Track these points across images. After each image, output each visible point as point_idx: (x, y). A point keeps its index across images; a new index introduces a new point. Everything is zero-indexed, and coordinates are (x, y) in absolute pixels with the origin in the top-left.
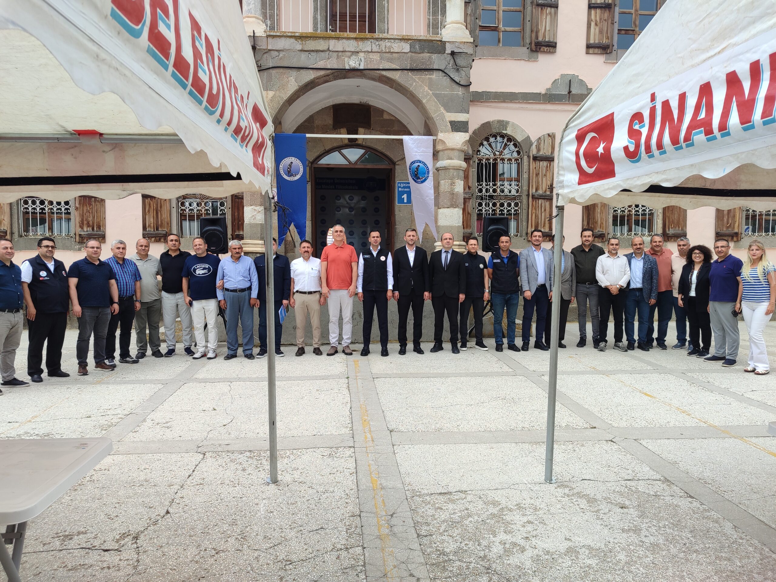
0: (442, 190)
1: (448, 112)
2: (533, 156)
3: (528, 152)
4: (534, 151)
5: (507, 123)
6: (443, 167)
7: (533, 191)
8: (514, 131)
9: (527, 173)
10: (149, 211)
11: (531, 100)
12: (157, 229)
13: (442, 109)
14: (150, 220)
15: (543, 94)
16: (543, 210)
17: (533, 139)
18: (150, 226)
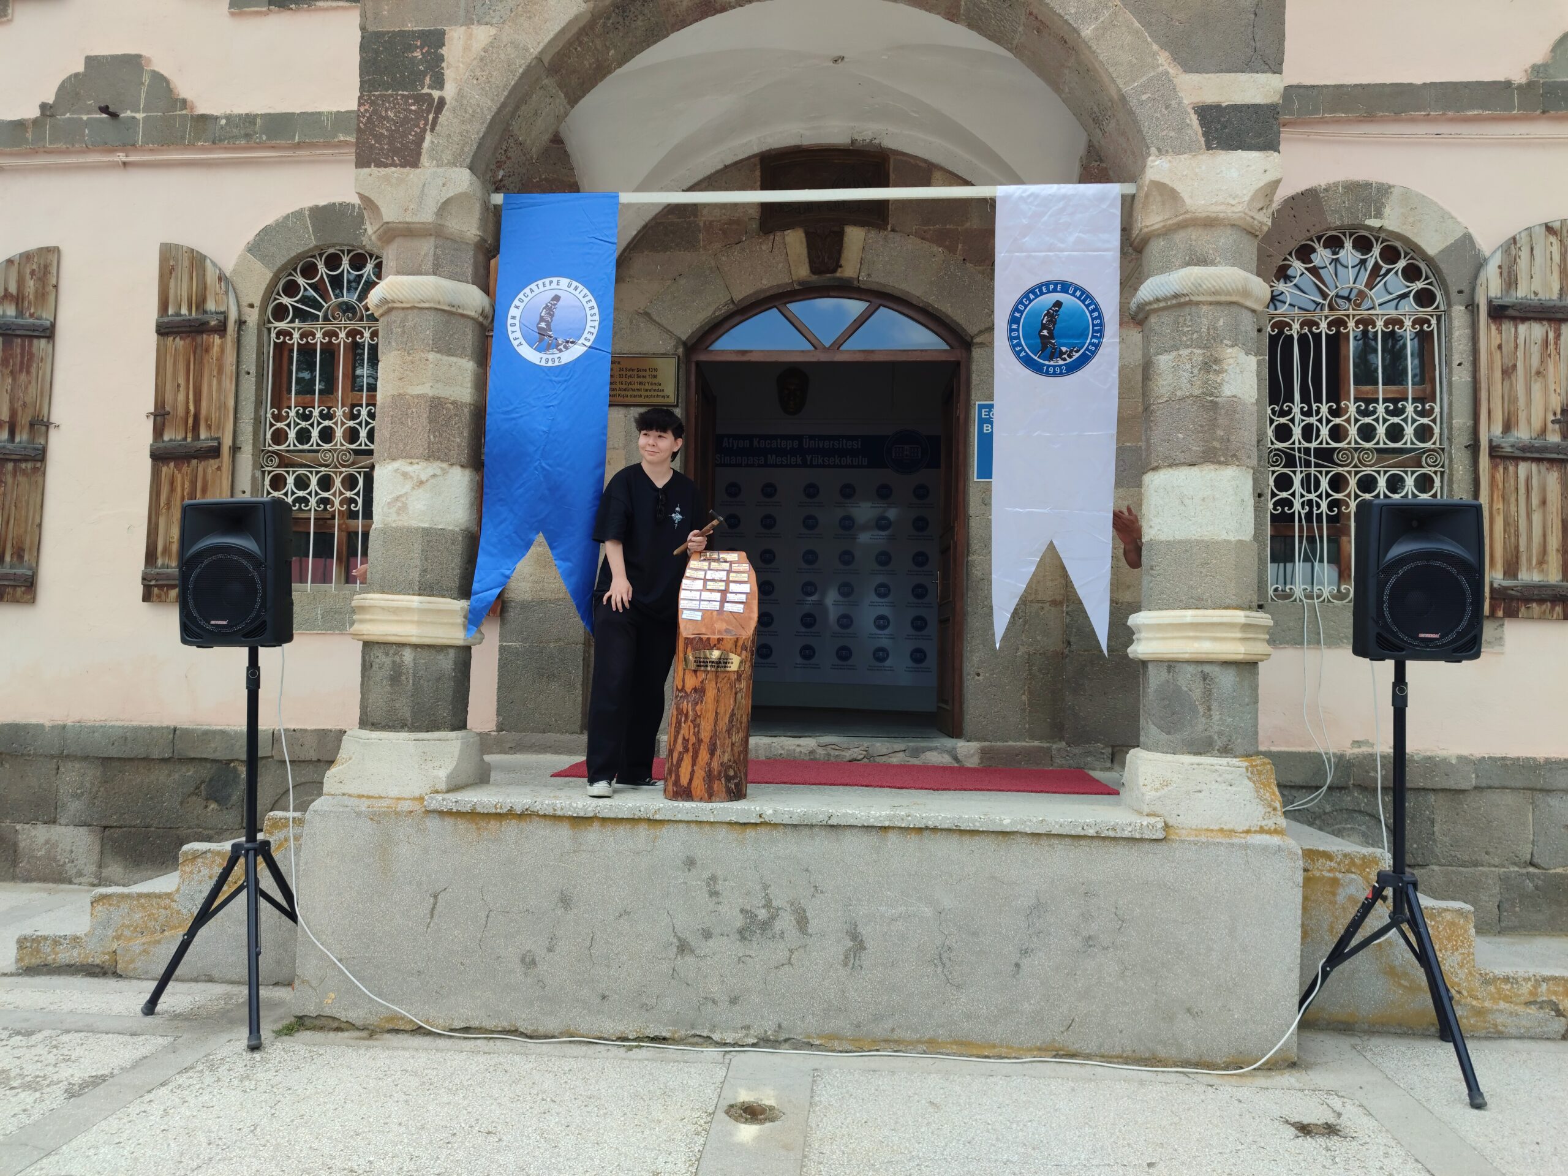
0: (1163, 391)
1: (1188, 69)
2: (1490, 302)
3: (1467, 290)
4: (1491, 286)
5: (1384, 190)
6: (1166, 299)
7: (1491, 430)
8: (1411, 220)
9: (1467, 365)
10: (168, 504)
11: (1472, 108)
13: (1164, 60)
15: (1520, 87)
16: (1535, 501)
17: (1488, 242)
18: (166, 550)
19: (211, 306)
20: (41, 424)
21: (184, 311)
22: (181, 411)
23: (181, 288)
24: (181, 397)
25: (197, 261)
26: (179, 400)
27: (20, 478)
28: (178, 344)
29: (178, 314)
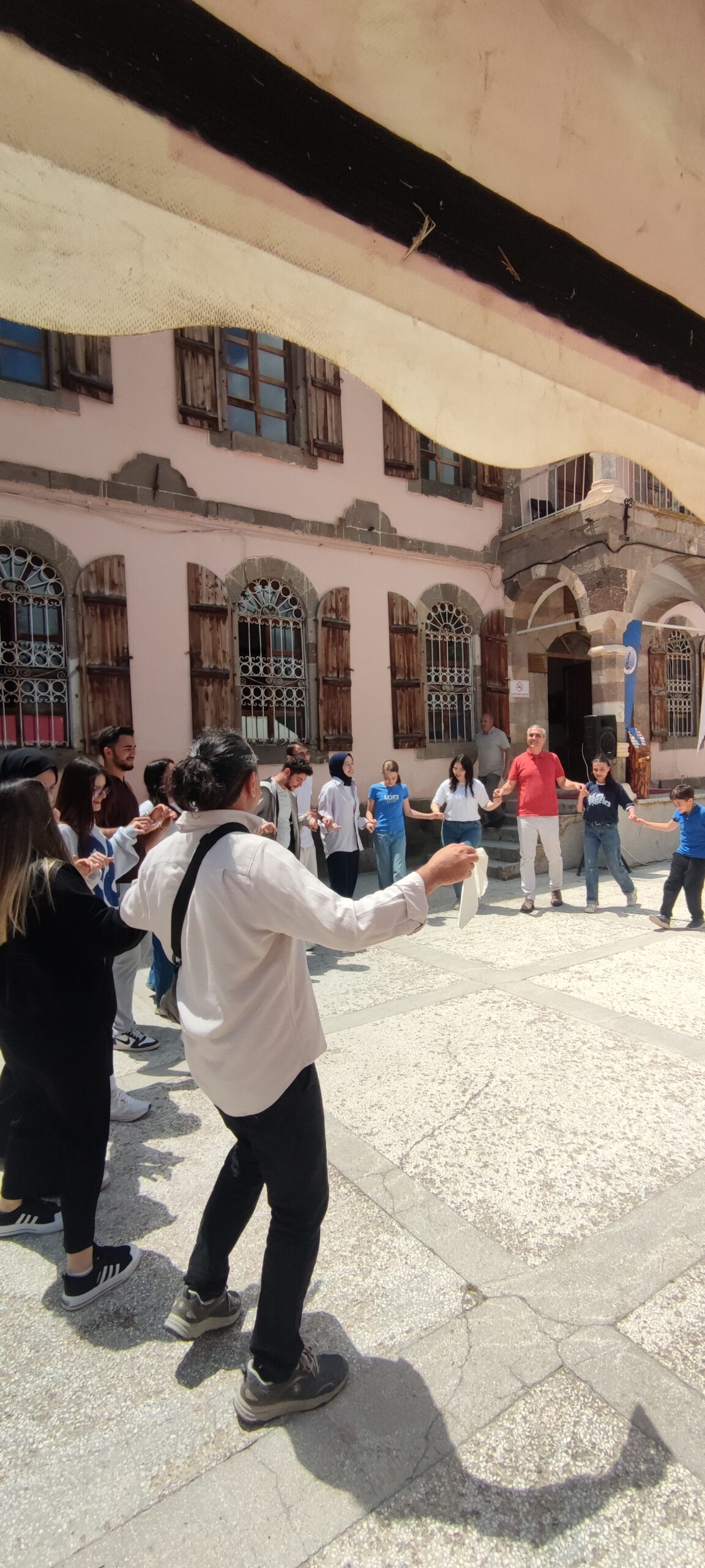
3: (700, 649)
10: (401, 707)
12: (411, 731)
14: (402, 718)
18: (402, 727)
19: (411, 622)
20: (347, 670)
21: (400, 623)
22: (402, 667)
23: (398, 612)
24: (402, 661)
25: (405, 602)
26: (401, 662)
27: (343, 695)
28: (398, 637)
29: (398, 624)
